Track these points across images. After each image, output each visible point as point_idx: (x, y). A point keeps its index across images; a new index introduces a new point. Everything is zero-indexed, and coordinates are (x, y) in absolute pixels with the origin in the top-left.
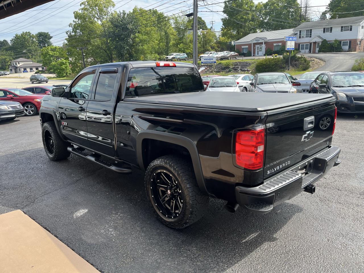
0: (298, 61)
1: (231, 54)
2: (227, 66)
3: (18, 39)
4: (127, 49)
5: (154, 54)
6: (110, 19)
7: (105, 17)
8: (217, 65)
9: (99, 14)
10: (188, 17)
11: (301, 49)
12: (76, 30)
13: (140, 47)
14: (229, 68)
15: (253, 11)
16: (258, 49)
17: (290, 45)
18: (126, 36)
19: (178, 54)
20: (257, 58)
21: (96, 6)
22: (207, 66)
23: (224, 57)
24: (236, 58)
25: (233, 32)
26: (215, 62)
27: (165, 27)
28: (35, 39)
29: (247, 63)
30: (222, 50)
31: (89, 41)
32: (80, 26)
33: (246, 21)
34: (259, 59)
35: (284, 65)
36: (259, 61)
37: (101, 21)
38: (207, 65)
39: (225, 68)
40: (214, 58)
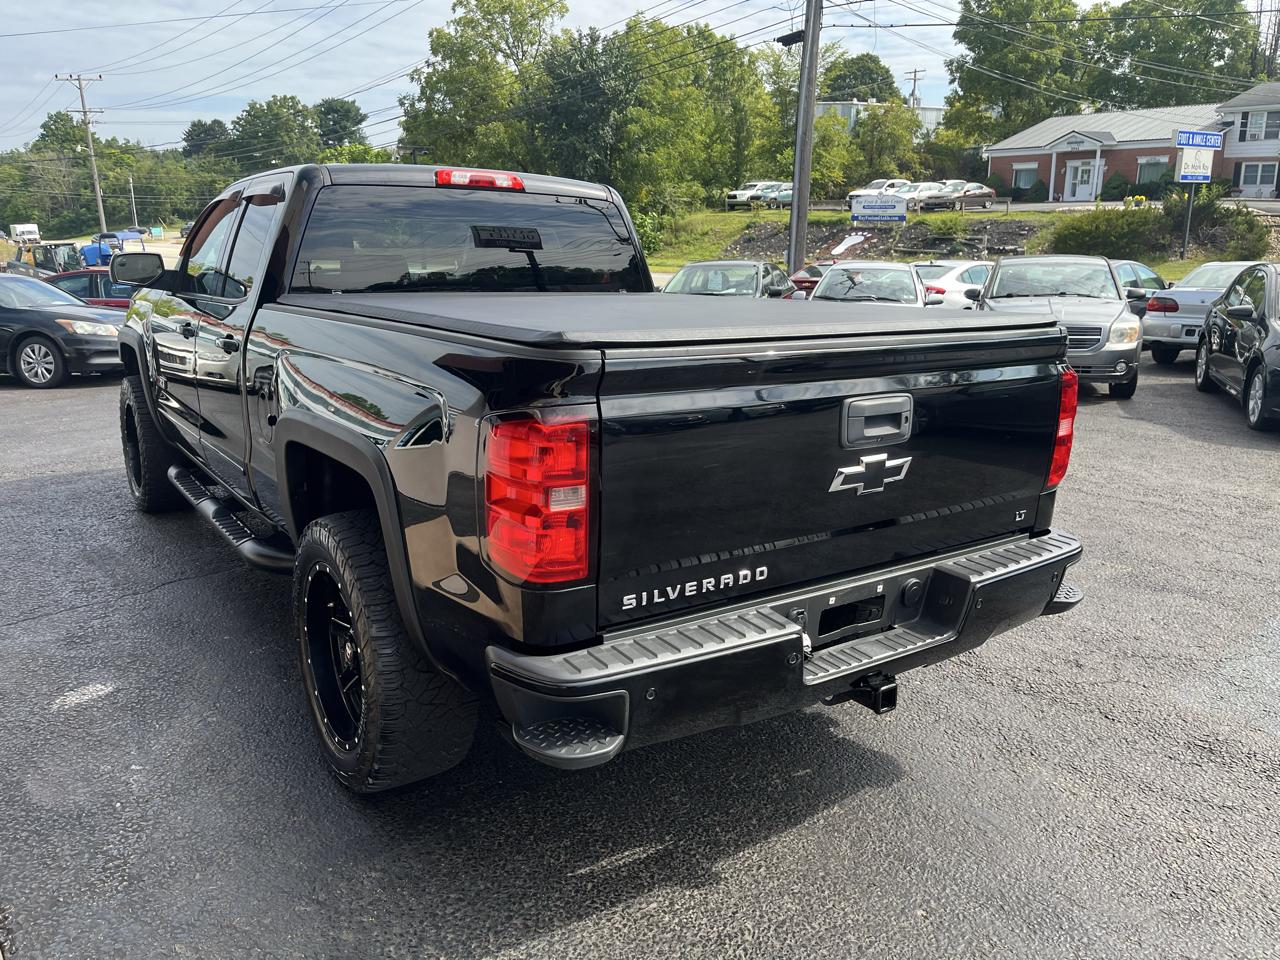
0: (1223, 224)
1: (965, 190)
2: (944, 234)
3: (258, 118)
4: (596, 161)
5: (688, 181)
6: (543, 58)
7: (532, 50)
8: (909, 228)
9: (511, 40)
10: (785, 45)
11: (1245, 183)
12: (433, 93)
13: (641, 156)
14: (953, 240)
15: (1072, 34)
16: (1075, 177)
17: (1196, 163)
18: (594, 115)
19: (774, 183)
20: (1065, 207)
21: (504, 10)
22: (870, 230)
23: (937, 201)
24: (984, 207)
25: (986, 110)
26: (902, 218)
27: (740, 88)
28: (310, 121)
29: (1020, 226)
30: (939, 176)
31: (471, 132)
32: (445, 78)
33: (1038, 69)
34: (1070, 211)
35: (1163, 238)
36: (1068, 218)
37: (518, 62)
38: (871, 226)
39: (936, 239)
40: (900, 201)
